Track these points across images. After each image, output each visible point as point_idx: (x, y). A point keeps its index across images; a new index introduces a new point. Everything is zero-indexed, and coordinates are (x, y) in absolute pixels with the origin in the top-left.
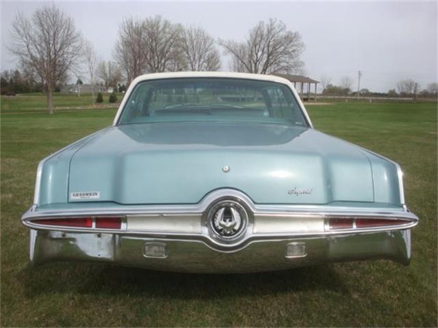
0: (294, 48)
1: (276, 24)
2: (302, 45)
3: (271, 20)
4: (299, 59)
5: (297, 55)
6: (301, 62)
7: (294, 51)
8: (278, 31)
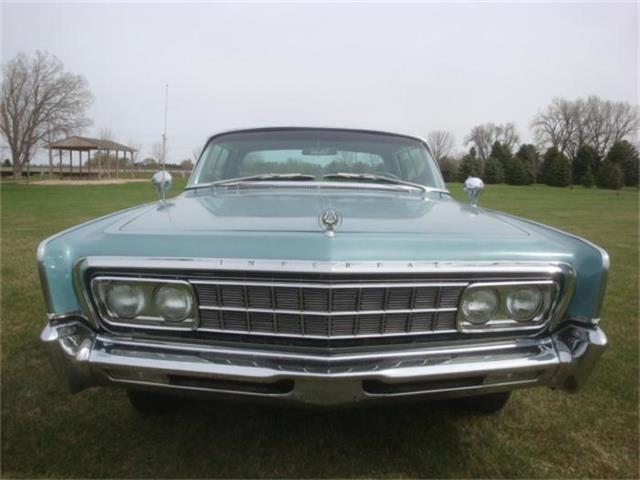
0: (77, 99)
1: (47, 59)
2: (88, 95)
3: (38, 53)
4: (83, 115)
5: (81, 110)
6: (89, 120)
7: (77, 103)
8: (51, 70)
